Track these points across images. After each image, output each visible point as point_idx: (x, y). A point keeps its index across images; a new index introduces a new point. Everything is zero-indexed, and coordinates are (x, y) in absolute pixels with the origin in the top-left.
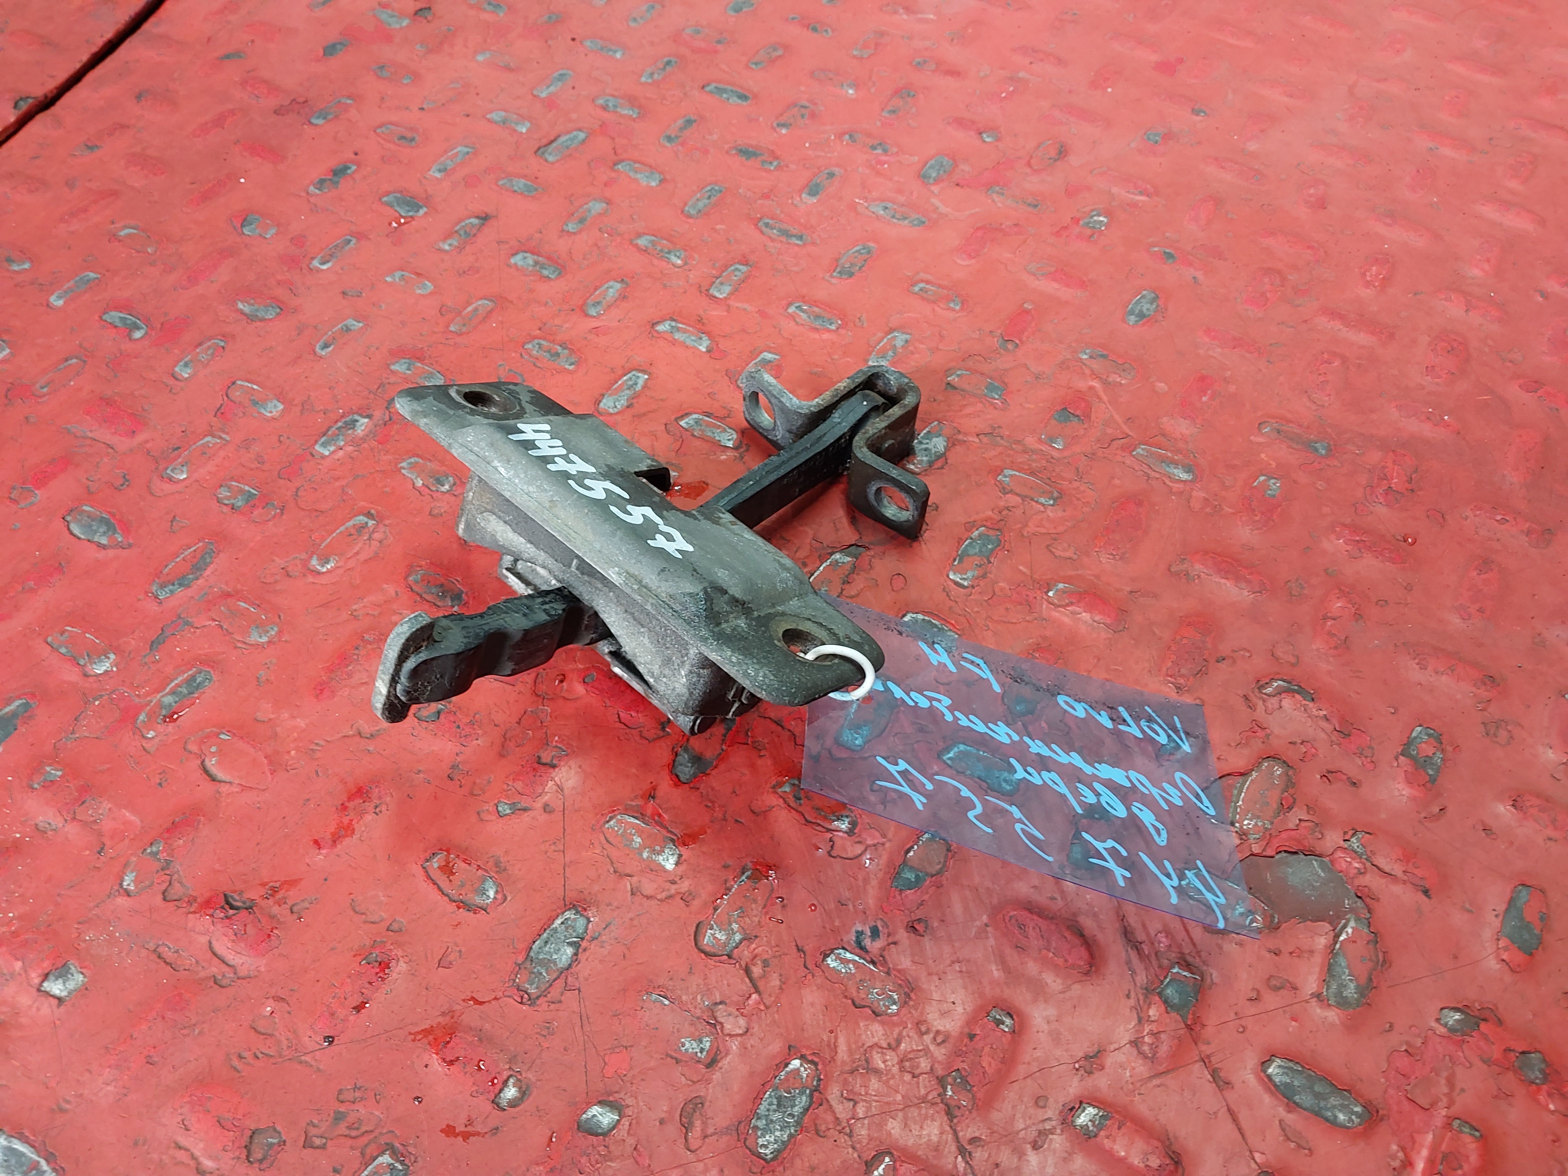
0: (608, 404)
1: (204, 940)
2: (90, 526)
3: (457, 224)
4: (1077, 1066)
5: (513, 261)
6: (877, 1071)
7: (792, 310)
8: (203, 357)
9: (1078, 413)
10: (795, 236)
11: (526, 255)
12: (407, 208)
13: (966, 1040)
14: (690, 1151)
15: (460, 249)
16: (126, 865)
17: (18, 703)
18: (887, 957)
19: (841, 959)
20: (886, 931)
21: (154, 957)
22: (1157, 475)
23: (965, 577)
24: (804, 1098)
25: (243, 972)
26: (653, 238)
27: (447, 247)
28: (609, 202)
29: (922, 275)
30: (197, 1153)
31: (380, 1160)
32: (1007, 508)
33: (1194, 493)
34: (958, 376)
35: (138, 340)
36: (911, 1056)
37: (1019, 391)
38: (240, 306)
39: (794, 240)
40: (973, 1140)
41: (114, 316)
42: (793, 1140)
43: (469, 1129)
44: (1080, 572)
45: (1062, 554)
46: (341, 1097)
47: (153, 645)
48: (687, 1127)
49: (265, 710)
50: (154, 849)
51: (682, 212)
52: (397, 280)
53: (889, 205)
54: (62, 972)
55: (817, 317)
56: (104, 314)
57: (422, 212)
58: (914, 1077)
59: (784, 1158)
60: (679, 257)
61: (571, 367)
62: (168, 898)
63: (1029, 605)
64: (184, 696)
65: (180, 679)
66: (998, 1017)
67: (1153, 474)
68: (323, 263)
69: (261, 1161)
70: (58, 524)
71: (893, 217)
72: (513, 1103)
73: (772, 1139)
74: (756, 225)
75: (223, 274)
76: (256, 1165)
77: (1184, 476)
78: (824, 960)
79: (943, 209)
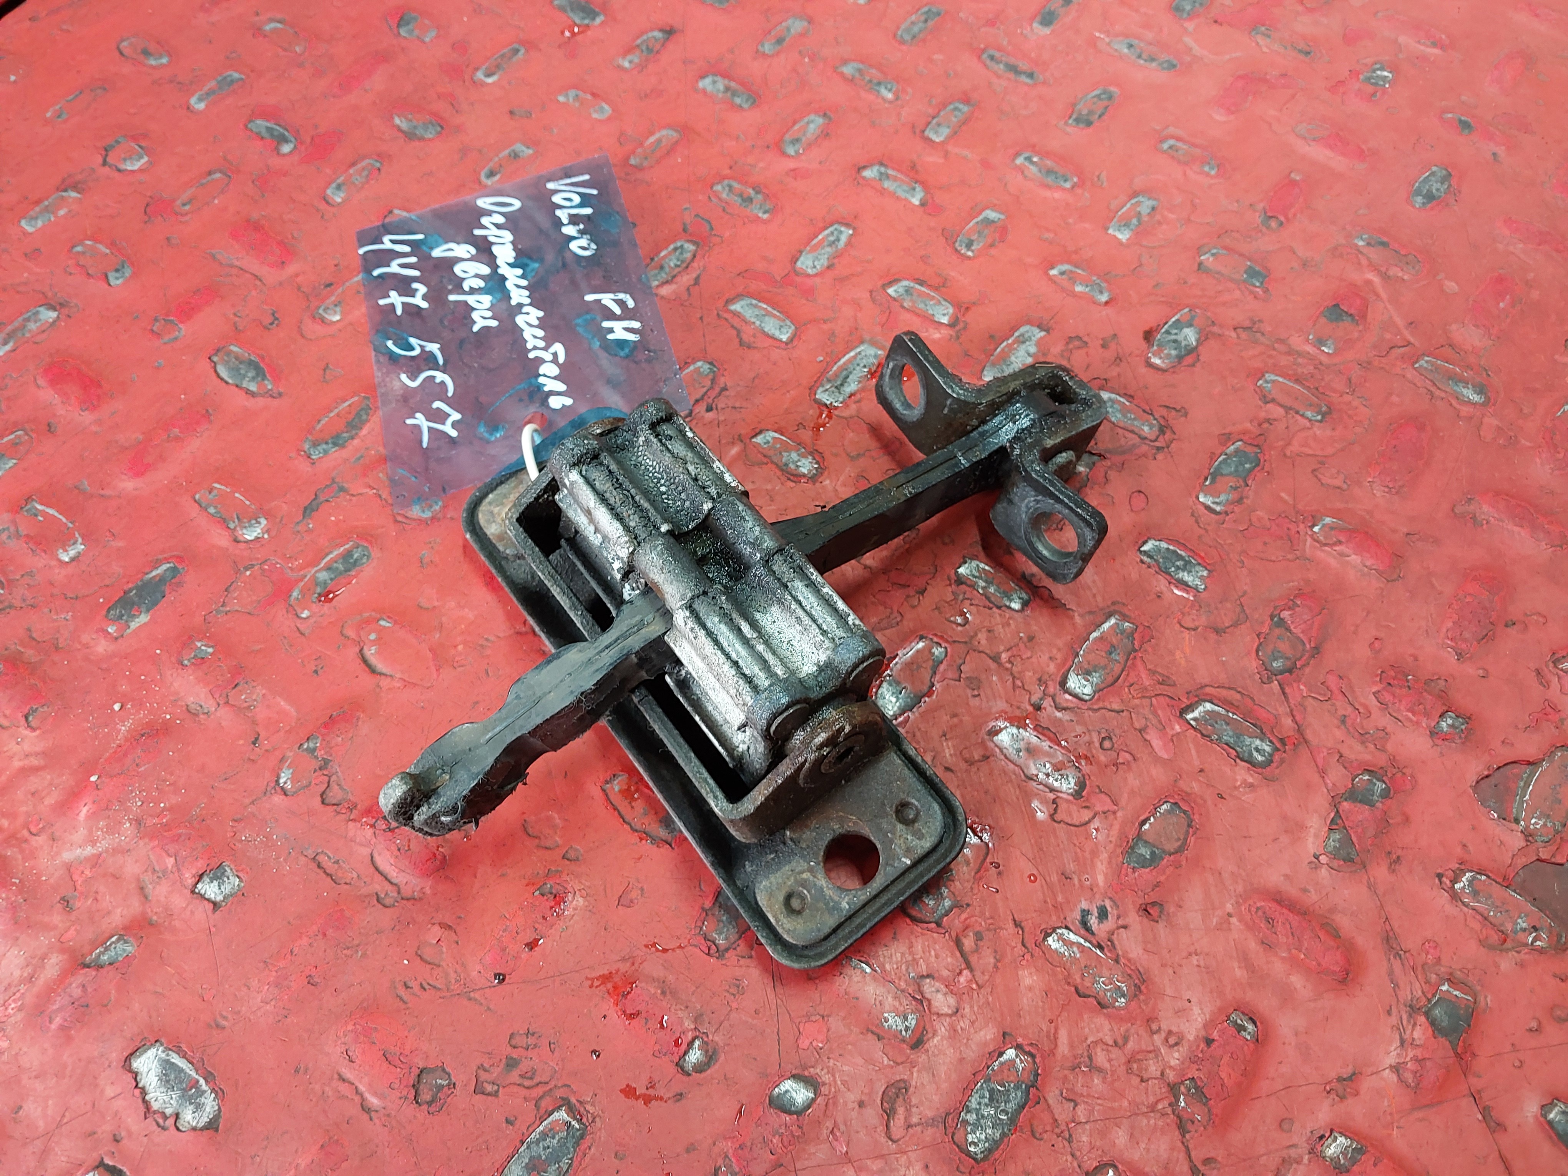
0: (807, 263)
1: (365, 851)
2: (238, 370)
3: (638, 37)
4: (1328, 1088)
5: (701, 84)
6: (1100, 1070)
7: (1019, 161)
8: (358, 180)
9: (1352, 311)
10: (1025, 73)
11: (716, 78)
12: (581, 15)
13: (1202, 1045)
14: (891, 1140)
15: (641, 67)
16: (282, 760)
17: (165, 567)
18: (1116, 942)
19: (1064, 940)
20: (1115, 912)
21: (313, 866)
22: (1443, 395)
23: (1217, 500)
24: (1019, 1094)
25: (407, 892)
26: (861, 66)
27: (627, 65)
28: (810, 21)
29: (1171, 130)
30: (362, 1088)
31: (556, 1116)
32: (1268, 421)
33: (1486, 420)
34: (1213, 255)
35: (284, 155)
36: (1139, 1057)
37: (1284, 279)
38: (397, 121)
39: (1024, 79)
40: (1207, 1161)
41: (261, 124)
42: (1006, 1140)
43: (651, 1092)
44: (1350, 506)
45: (1330, 481)
46: (513, 1042)
47: (308, 510)
48: (889, 1114)
49: (428, 597)
50: (311, 745)
51: (895, 36)
52: (571, 100)
53: (1135, 42)
54: (217, 873)
55: (1049, 171)
56: (250, 121)
57: (599, 20)
58: (1142, 1081)
59: (996, 1160)
60: (890, 90)
61: (765, 216)
62: (327, 801)
63: (1292, 541)
64: (341, 573)
65: (335, 553)
66: (1239, 1022)
67: (1437, 393)
68: (489, 75)
69: (430, 1103)
70: (205, 365)
71: (1139, 57)
72: (700, 1068)
73: (983, 1137)
74: (979, 57)
75: (378, 82)
76: (425, 1107)
77: (1475, 398)
78: (1045, 939)
79: (1197, 50)
